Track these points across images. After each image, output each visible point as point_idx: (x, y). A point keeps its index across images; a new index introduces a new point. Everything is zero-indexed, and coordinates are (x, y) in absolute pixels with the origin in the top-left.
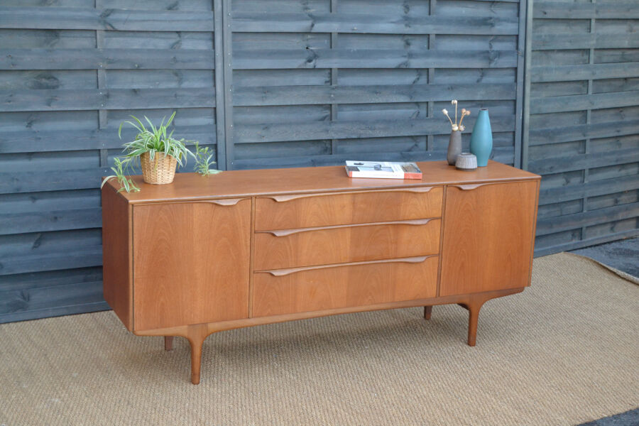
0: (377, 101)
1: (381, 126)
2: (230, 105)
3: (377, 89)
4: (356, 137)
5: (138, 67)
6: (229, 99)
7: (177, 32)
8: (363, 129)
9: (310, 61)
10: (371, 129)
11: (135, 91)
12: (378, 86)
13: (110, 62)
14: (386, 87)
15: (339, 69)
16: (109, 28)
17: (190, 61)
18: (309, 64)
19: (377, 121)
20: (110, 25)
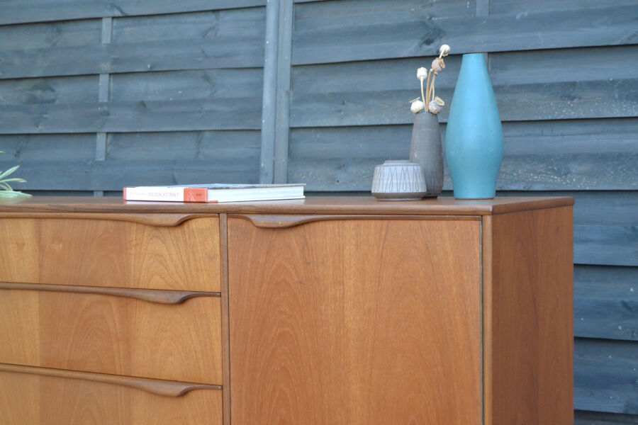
0: (573, 115)
1: (583, 168)
2: (284, 125)
3: (568, 90)
4: (521, 188)
5: (151, 68)
6: (284, 115)
7: (214, 11)
8: (541, 173)
9: (428, 42)
10: (558, 173)
11: (143, 104)
12: (573, 84)
13: (115, 62)
14: (594, 85)
15: (489, 53)
16: (117, 13)
17: (227, 55)
18: (426, 47)
19: (575, 157)
20: (119, 9)
